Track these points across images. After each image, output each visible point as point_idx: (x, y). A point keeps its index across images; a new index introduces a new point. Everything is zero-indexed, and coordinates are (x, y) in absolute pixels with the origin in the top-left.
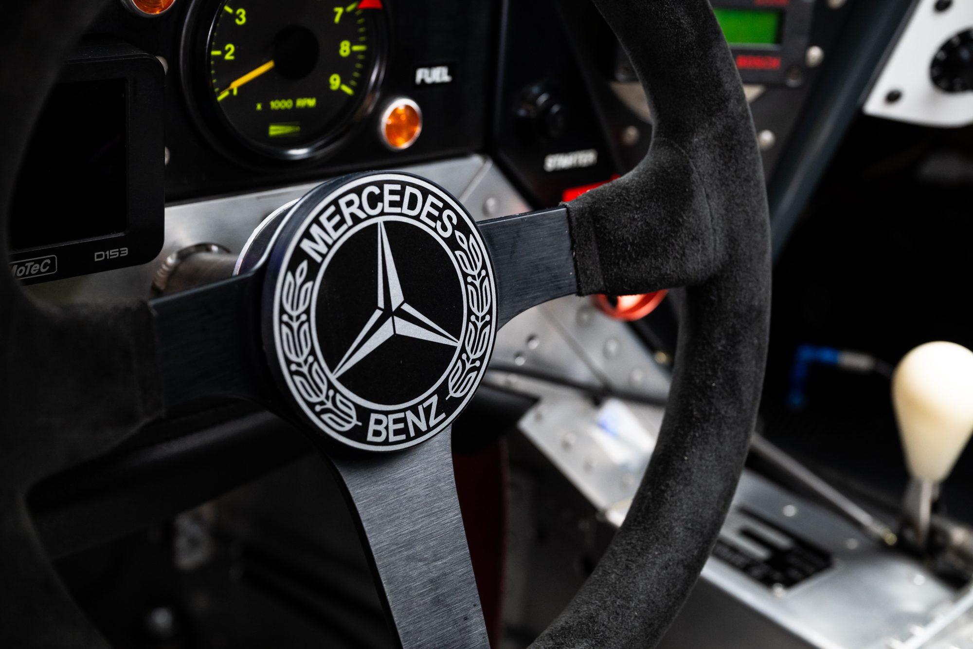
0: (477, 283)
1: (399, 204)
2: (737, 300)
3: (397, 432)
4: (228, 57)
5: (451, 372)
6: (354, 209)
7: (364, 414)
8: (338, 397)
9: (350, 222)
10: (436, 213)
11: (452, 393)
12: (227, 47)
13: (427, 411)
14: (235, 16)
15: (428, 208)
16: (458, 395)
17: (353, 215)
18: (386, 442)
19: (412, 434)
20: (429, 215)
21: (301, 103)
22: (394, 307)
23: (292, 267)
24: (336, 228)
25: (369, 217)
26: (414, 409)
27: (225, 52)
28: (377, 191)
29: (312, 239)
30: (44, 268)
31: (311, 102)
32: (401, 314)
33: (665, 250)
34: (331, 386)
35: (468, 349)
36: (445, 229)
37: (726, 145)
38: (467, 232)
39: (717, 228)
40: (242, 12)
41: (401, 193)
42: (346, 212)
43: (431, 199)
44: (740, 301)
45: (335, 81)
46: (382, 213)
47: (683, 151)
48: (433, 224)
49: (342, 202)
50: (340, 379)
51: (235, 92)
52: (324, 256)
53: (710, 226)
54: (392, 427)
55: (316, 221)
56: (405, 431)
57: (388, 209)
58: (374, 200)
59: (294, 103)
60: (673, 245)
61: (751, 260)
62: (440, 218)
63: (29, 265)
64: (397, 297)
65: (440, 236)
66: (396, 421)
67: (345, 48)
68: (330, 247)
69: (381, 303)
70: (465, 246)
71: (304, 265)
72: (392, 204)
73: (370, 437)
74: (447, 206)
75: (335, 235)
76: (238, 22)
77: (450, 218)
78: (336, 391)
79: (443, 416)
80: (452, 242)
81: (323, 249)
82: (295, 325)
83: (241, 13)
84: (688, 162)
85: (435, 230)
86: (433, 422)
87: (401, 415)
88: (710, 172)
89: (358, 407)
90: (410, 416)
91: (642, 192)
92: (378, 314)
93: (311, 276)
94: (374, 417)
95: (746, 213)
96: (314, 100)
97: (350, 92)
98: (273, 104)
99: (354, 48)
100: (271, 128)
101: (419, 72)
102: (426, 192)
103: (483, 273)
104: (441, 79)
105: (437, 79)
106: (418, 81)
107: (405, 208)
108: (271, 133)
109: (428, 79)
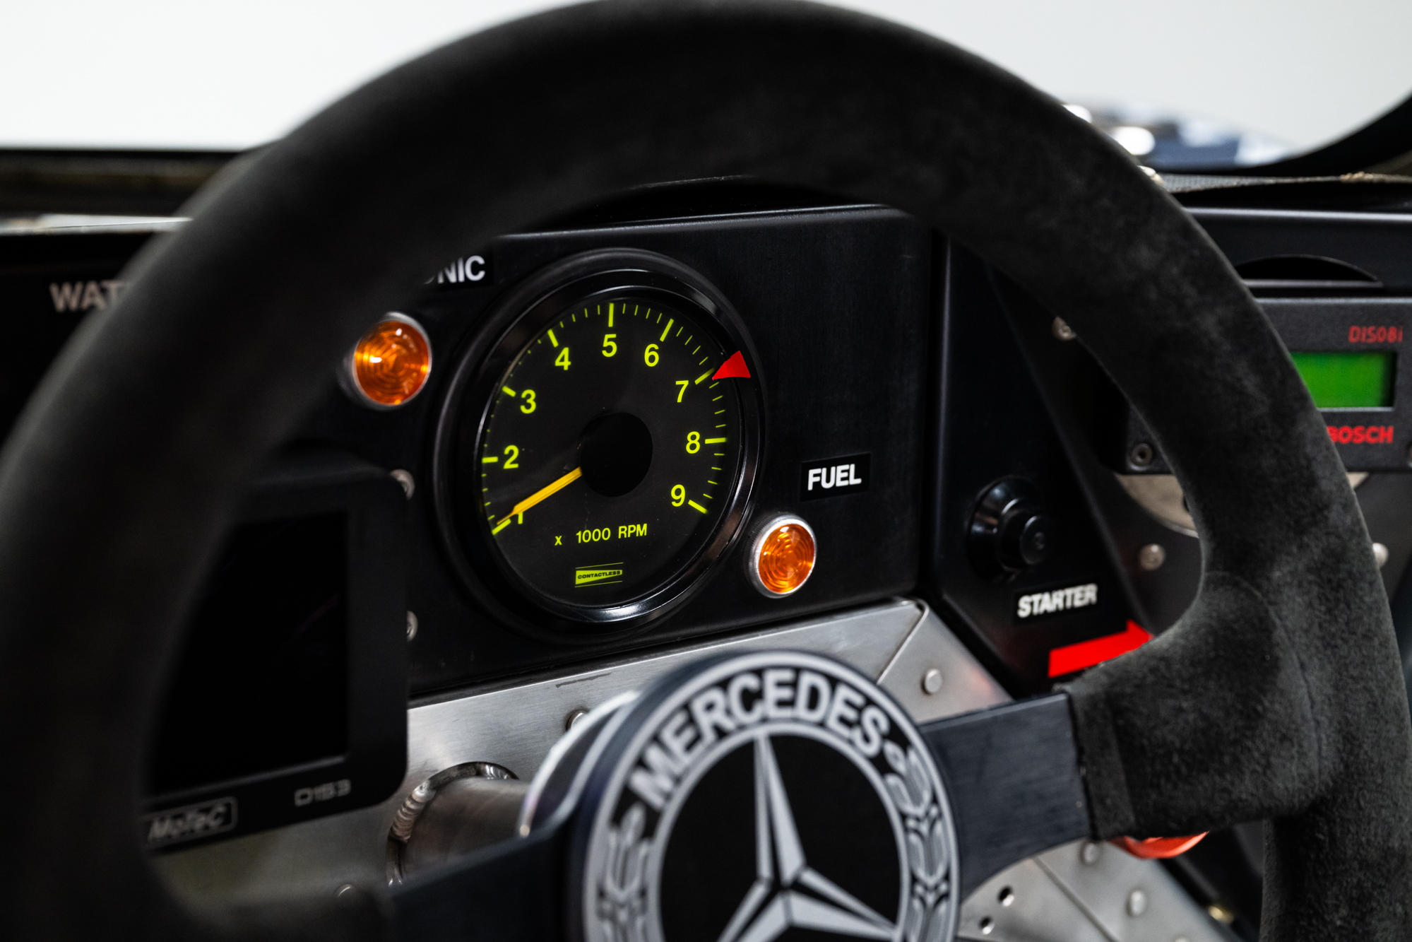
0: (924, 828)
1: (791, 704)
2: (1364, 839)
4: (508, 465)
6: (718, 716)
9: (709, 736)
10: (852, 716)
12: (507, 451)
14: (519, 401)
15: (838, 707)
17: (715, 727)
20: (841, 719)
21: (624, 531)
22: (787, 880)
23: (617, 819)
24: (689, 747)
25: (742, 727)
27: (504, 458)
28: (751, 682)
29: (650, 771)
30: (215, 819)
31: (641, 530)
32: (800, 888)
33: (1236, 760)
36: (867, 739)
38: (904, 743)
39: (1322, 719)
40: (530, 394)
41: (794, 685)
42: (705, 721)
43: (843, 692)
44: (1368, 841)
45: (678, 495)
46: (764, 720)
47: (1258, 594)
48: (847, 734)
49: (698, 706)
51: (520, 521)
52: (669, 798)
53: (1309, 716)
55: (656, 739)
57: (773, 712)
59: (615, 532)
60: (1249, 750)
61: (1383, 770)
62: (858, 723)
64: (792, 859)
65: (859, 752)
67: (693, 442)
68: (678, 781)
69: (765, 869)
70: (902, 768)
71: (636, 815)
72: (782, 704)
74: (870, 702)
75: (687, 761)
76: (523, 409)
77: (875, 723)
80: (881, 763)
81: (667, 786)
83: (529, 396)
84: (1267, 611)
85: (851, 742)
88: (1305, 626)
91: (1193, 664)
93: (648, 831)
95: (1370, 692)
96: (645, 526)
97: (702, 510)
98: (581, 536)
99: (708, 441)
100: (579, 573)
101: (812, 472)
102: (834, 682)
103: (934, 811)
104: (845, 483)
105: (840, 484)
106: (810, 487)
107: (801, 710)
108: (578, 581)
109: (825, 485)
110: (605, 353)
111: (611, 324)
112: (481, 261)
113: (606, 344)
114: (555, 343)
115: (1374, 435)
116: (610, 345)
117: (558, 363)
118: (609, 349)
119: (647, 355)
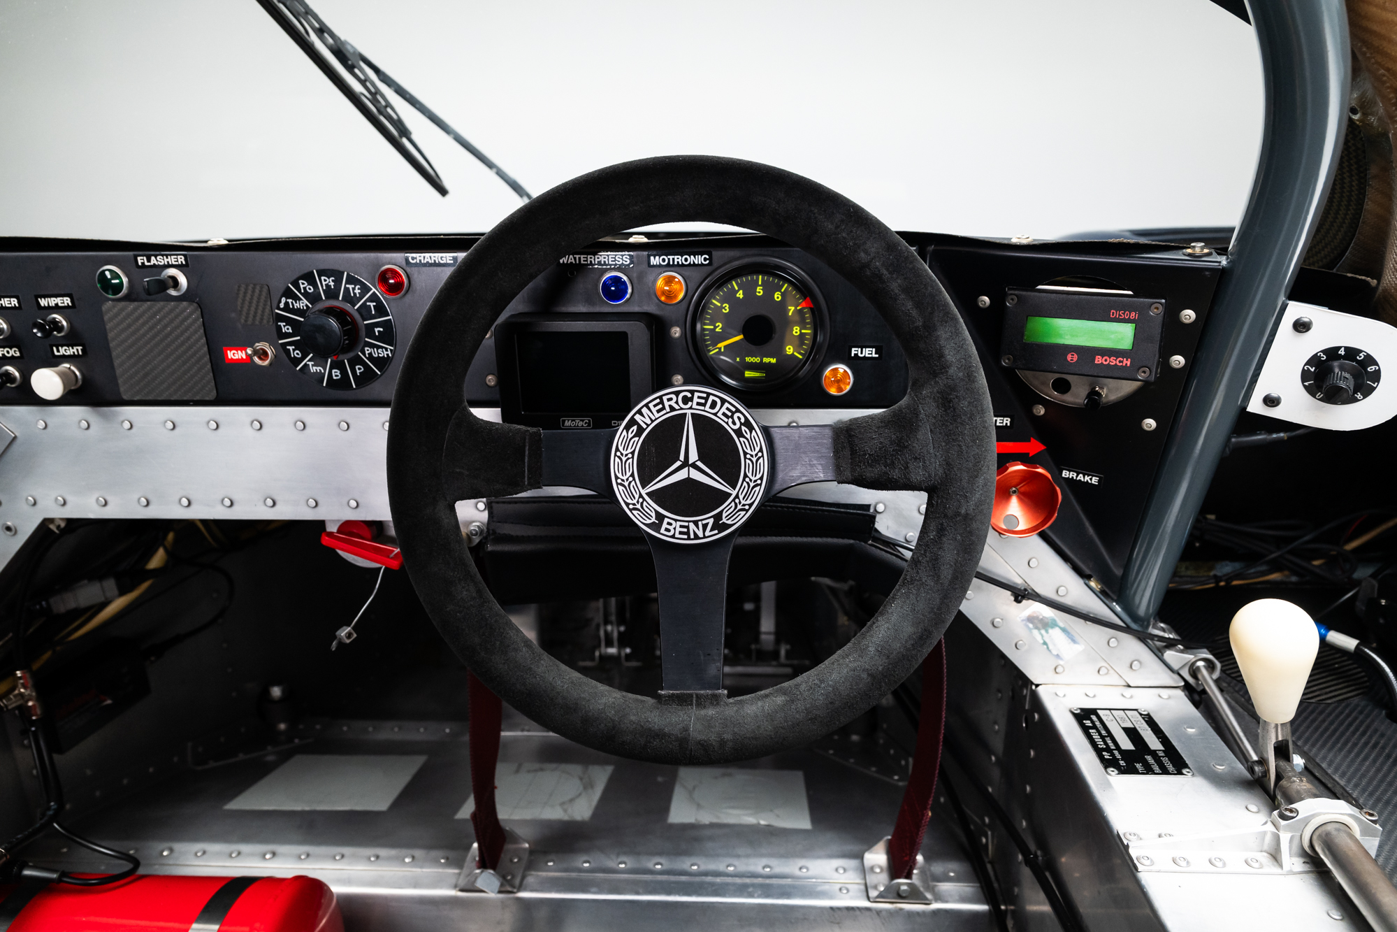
0: (754, 459)
1: (704, 405)
3: (681, 533)
4: (717, 330)
5: (726, 508)
6: (672, 403)
7: (660, 517)
8: (645, 503)
9: (668, 409)
10: (730, 414)
11: (724, 520)
12: (717, 325)
13: (705, 526)
14: (722, 308)
15: (724, 409)
16: (729, 522)
17: (671, 406)
18: (673, 536)
19: (692, 536)
20: (724, 414)
21: (766, 360)
22: (690, 463)
23: (627, 428)
24: (658, 411)
25: (682, 409)
26: (696, 523)
27: (716, 327)
28: (689, 395)
29: (642, 415)
30: (585, 424)
31: (773, 361)
32: (694, 466)
33: (893, 463)
34: (641, 496)
35: (741, 497)
36: (734, 423)
37: (947, 398)
38: (751, 428)
39: (938, 454)
40: (727, 306)
41: (706, 399)
42: (667, 404)
43: (727, 405)
44: (949, 507)
45: (790, 350)
46: (691, 408)
48: (726, 420)
49: (665, 398)
50: (648, 494)
51: (722, 350)
52: (648, 425)
53: (932, 451)
54: (678, 529)
55: (647, 405)
56: (688, 533)
57: (695, 406)
58: (686, 400)
59: (762, 360)
60: (899, 459)
61: (961, 480)
62: (732, 417)
63: (577, 421)
64: (694, 456)
65: (730, 428)
66: (681, 526)
67: (796, 331)
68: (652, 421)
69: (682, 457)
70: (748, 436)
71: (635, 428)
72: (698, 404)
73: (662, 531)
75: (657, 415)
76: (723, 310)
77: (739, 418)
78: (644, 500)
79: (716, 532)
80: (739, 433)
81: (649, 422)
82: (624, 459)
85: (727, 423)
86: (707, 533)
87: (686, 524)
88: (934, 414)
89: (657, 512)
90: (692, 526)
91: (881, 422)
92: (678, 464)
93: (639, 434)
94: (666, 520)
95: (960, 446)
96: (775, 359)
97: (800, 357)
98: (747, 359)
99: (803, 331)
100: (746, 372)
101: (853, 349)
102: (723, 401)
103: (760, 454)
104: (870, 356)
105: (867, 355)
106: (853, 355)
107: (707, 408)
108: (746, 375)
109: (860, 355)
110: (757, 294)
111: (760, 283)
112: (707, 257)
113: (758, 290)
114: (737, 288)
115: (1120, 362)
116: (760, 291)
117: (738, 295)
118: (759, 292)
119: (776, 296)
